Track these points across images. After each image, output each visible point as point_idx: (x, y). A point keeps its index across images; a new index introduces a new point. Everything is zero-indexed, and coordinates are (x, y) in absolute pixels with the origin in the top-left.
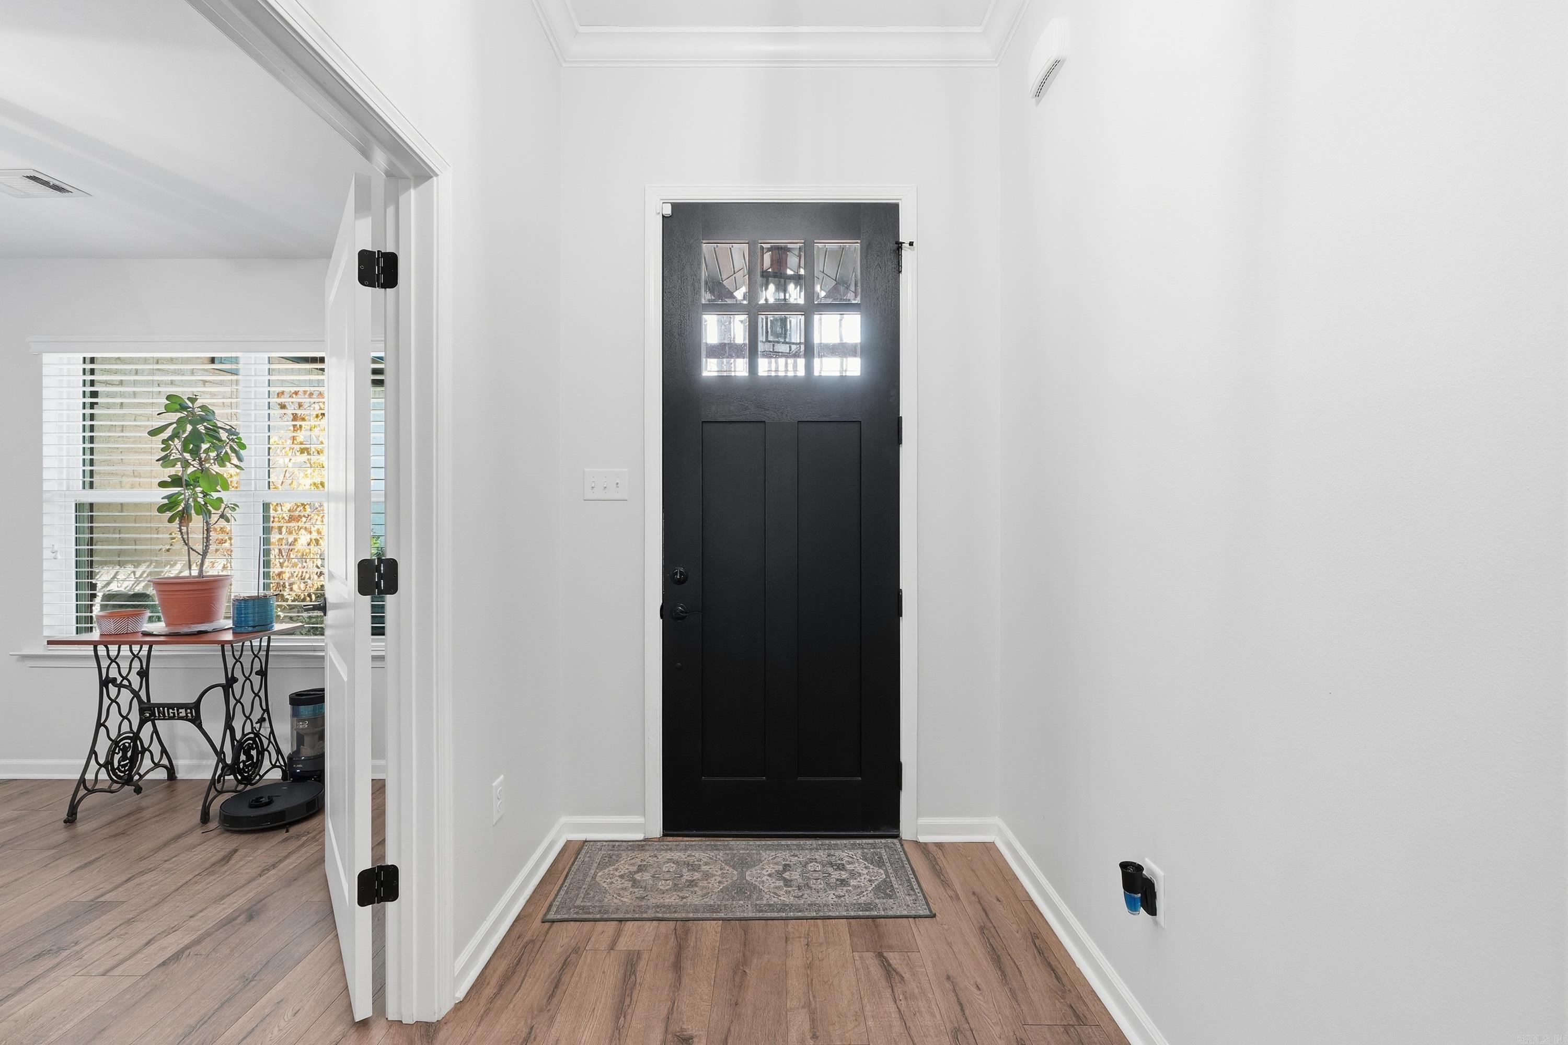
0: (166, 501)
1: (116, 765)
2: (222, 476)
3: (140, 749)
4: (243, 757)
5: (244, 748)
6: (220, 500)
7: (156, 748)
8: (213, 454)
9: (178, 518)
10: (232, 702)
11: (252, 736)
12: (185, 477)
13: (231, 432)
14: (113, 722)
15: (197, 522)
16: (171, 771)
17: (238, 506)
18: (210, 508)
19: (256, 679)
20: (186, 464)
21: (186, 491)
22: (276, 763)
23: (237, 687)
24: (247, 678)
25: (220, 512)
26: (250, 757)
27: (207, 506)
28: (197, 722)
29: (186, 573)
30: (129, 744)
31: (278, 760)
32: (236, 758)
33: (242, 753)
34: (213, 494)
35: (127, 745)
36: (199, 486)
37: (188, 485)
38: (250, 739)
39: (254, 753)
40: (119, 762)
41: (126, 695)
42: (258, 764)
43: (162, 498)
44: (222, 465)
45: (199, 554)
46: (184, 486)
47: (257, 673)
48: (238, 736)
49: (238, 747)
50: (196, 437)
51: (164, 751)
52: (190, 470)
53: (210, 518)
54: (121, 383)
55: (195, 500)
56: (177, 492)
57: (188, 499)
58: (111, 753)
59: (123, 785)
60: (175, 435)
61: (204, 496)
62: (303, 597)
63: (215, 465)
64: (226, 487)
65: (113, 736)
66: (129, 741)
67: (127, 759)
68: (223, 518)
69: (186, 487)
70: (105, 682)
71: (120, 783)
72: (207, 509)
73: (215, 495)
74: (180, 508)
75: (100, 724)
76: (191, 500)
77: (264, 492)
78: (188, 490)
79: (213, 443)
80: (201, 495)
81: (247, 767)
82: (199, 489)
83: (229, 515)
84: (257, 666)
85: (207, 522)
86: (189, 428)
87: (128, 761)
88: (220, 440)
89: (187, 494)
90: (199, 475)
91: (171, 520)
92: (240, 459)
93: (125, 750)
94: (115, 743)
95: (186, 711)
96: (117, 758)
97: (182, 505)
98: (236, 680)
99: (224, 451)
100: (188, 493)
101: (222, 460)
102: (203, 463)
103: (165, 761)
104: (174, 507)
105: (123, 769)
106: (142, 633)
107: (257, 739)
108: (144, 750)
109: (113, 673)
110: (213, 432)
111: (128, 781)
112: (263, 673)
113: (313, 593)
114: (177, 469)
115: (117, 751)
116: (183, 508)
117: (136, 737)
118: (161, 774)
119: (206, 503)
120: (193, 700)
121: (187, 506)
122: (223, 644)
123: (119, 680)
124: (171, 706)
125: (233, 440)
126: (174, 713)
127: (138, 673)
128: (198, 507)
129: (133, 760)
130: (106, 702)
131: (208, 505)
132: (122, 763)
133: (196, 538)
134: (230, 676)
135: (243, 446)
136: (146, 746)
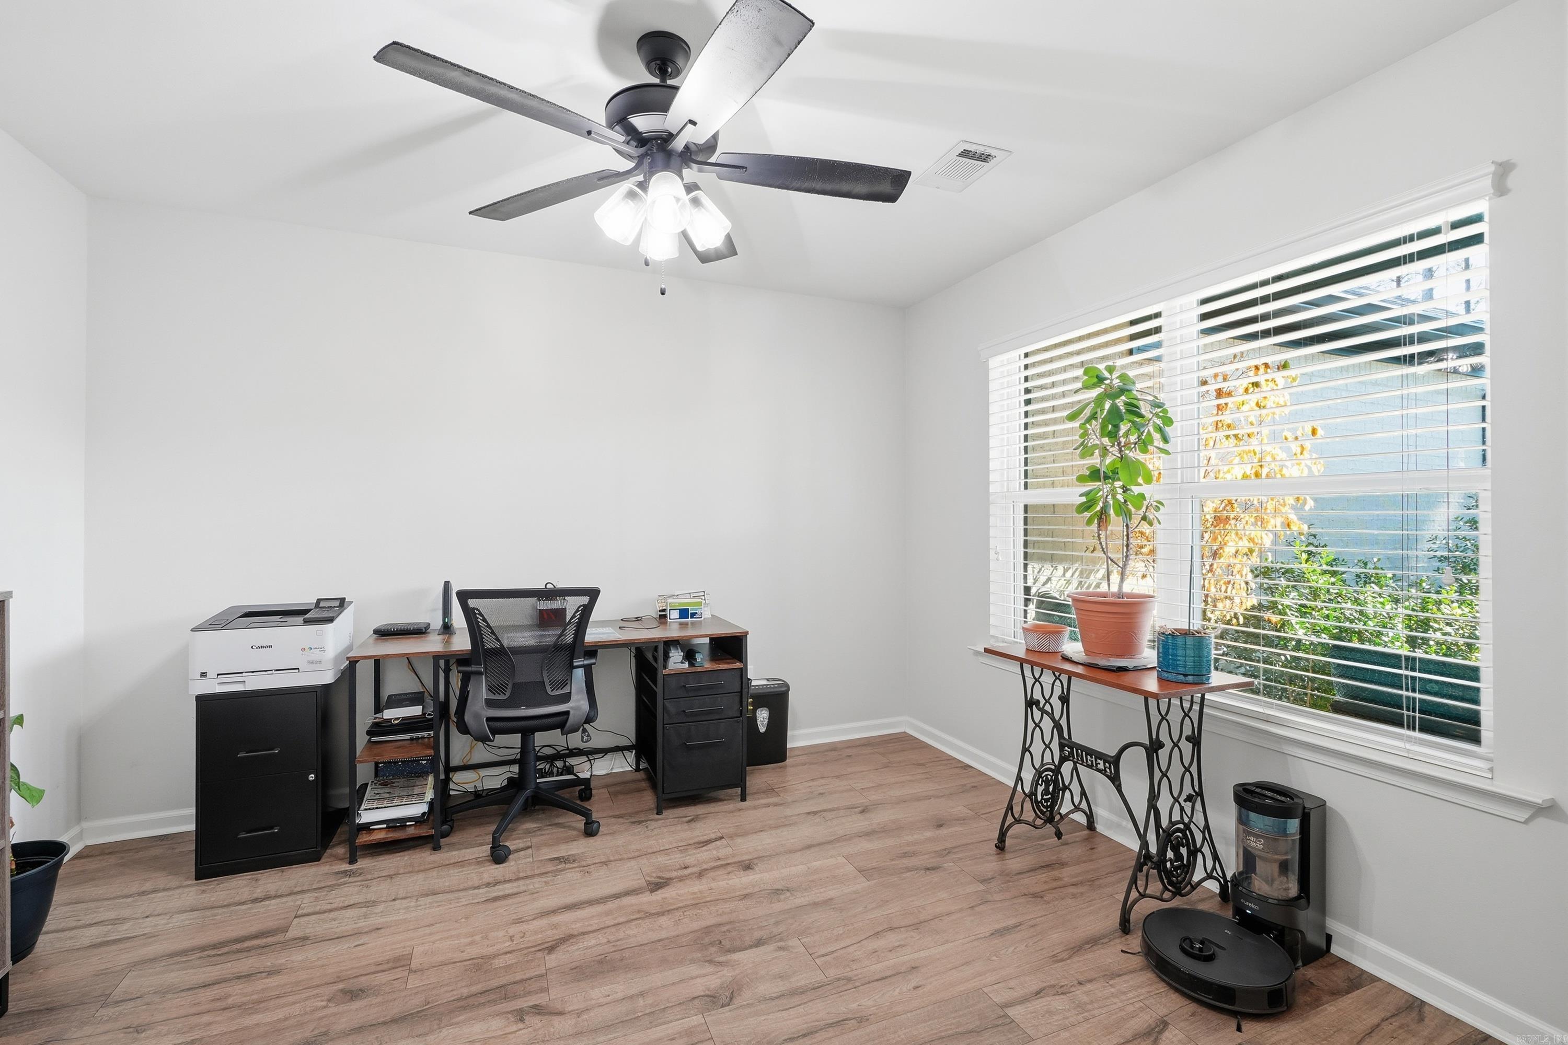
0: (1084, 499)
1: (1039, 798)
2: (1143, 464)
3: (1061, 786)
4: (1170, 854)
5: (1171, 842)
6: (1142, 496)
7: (1075, 787)
8: (1133, 438)
9: (1096, 520)
10: (1157, 775)
11: (1181, 826)
12: (1103, 469)
13: (1157, 405)
14: (1037, 748)
15: (1116, 524)
16: (1090, 817)
17: (1162, 504)
18: (1130, 507)
19: (1186, 747)
20: (1105, 452)
21: (1105, 486)
22: (1212, 871)
23: (1163, 754)
24: (1176, 745)
25: (1141, 512)
26: (1179, 857)
27: (1127, 505)
28: (1117, 783)
29: (1104, 588)
30: (1052, 777)
31: (1214, 868)
32: (1162, 851)
33: (1169, 848)
34: (1133, 488)
35: (1049, 777)
36: (1119, 480)
37: (1106, 477)
38: (1178, 830)
39: (1184, 851)
40: (1042, 796)
41: (1047, 724)
42: (1189, 868)
43: (1080, 496)
44: (1145, 451)
45: (1119, 566)
46: (1102, 480)
47: (1188, 739)
48: (1165, 823)
49: (1167, 838)
50: (1115, 416)
51: (1083, 793)
52: (1108, 460)
53: (1130, 521)
54: (1053, 385)
55: (1114, 497)
56: (1096, 487)
57: (1107, 496)
58: (1035, 784)
59: (1046, 822)
60: (1093, 416)
61: (1124, 492)
62: (1228, 618)
63: (1136, 450)
64: (1149, 480)
65: (1037, 766)
66: (1051, 774)
67: (1049, 793)
68: (1145, 521)
69: (1105, 480)
70: (1031, 703)
71: (1042, 819)
72: (1128, 509)
73: (1136, 490)
74: (1098, 508)
75: (1025, 750)
76: (1110, 497)
77: (1192, 484)
78: (1106, 484)
79: (1133, 422)
80: (1120, 491)
81: (1176, 868)
82: (1118, 484)
83: (1151, 517)
84: (1187, 731)
85: (1127, 526)
86: (1107, 405)
87: (1050, 796)
88: (1142, 416)
89: (1105, 490)
90: (1118, 465)
91: (1089, 522)
92: (1165, 440)
93: (1047, 783)
94: (1039, 773)
95: (1104, 764)
96: (1040, 789)
97: (1101, 504)
98: (1161, 745)
99: (1146, 431)
100: (1107, 488)
101: (1144, 444)
102: (1123, 449)
103: (1084, 805)
104: (1092, 506)
105: (1045, 804)
106: (1061, 656)
107: (1187, 831)
108: (1066, 788)
109: (1037, 695)
110: (1133, 409)
111: (1050, 820)
112: (1195, 741)
113: (1241, 614)
114: (1095, 460)
115: (1040, 782)
116: (1102, 508)
117: (1057, 771)
118: (1080, 818)
119: (1125, 501)
120: (1113, 753)
121: (1106, 503)
122: (1147, 695)
123: (1042, 702)
124: (1090, 752)
125: (1157, 415)
126: (1092, 761)
127: (1060, 698)
128: (1117, 506)
129: (1054, 799)
130: (1031, 725)
131: (1128, 503)
132: (1045, 797)
133: (1115, 547)
134: (1154, 737)
135: (1169, 421)
136: (1067, 783)
